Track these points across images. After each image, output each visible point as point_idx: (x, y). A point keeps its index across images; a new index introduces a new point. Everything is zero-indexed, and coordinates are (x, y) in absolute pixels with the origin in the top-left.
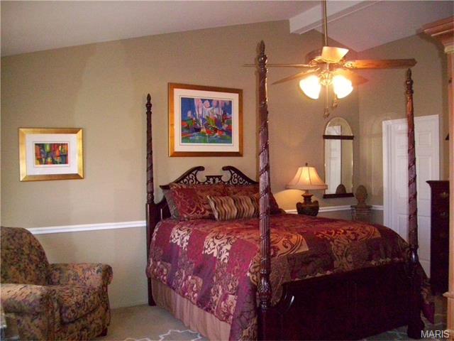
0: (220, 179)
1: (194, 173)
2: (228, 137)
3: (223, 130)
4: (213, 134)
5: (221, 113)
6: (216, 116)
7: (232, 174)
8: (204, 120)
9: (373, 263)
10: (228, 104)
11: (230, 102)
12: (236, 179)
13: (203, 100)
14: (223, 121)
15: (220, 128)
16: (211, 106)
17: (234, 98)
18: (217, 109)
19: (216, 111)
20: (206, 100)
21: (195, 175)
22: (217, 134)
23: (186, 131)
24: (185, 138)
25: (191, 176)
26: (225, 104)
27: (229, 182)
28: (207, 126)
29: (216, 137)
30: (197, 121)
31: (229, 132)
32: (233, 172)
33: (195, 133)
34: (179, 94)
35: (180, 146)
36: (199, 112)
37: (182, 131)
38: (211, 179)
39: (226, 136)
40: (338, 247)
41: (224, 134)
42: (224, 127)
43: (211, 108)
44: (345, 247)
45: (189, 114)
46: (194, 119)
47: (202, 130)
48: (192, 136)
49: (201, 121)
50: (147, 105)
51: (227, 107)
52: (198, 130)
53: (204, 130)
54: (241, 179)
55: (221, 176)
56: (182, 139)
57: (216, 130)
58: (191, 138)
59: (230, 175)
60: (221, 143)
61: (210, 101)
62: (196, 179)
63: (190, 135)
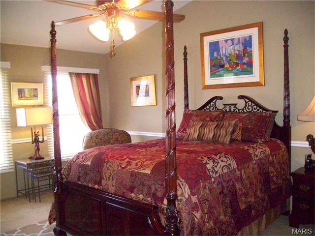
0: (235, 107)
1: (214, 101)
2: (249, 69)
3: (244, 64)
4: (235, 68)
5: (242, 48)
6: (237, 52)
7: (246, 103)
8: (227, 57)
9: (133, 195)
10: (248, 39)
11: (250, 37)
12: (250, 107)
13: (226, 41)
14: (244, 56)
15: (242, 62)
16: (233, 44)
17: (254, 32)
18: (238, 45)
19: (237, 47)
20: (228, 40)
21: (215, 103)
22: (239, 68)
23: (214, 68)
24: (213, 74)
25: (212, 103)
26: (245, 39)
27: (243, 109)
28: (229, 61)
29: (238, 70)
30: (221, 59)
31: (250, 64)
32: (247, 100)
33: (220, 69)
34: (207, 40)
35: (209, 81)
36: (223, 51)
37: (211, 69)
38: (228, 107)
39: (248, 68)
40: (108, 169)
41: (245, 67)
42: (245, 60)
43: (233, 46)
44: (113, 171)
45: (215, 54)
46: (219, 58)
47: (226, 66)
48: (218, 72)
49: (224, 58)
50: (184, 53)
51: (248, 42)
52: (222, 66)
53: (227, 66)
54: (255, 107)
55: (236, 104)
56: (211, 75)
57: (237, 65)
58: (217, 73)
59: (244, 103)
60: (243, 75)
61: (232, 40)
62: (215, 106)
63: (217, 71)
